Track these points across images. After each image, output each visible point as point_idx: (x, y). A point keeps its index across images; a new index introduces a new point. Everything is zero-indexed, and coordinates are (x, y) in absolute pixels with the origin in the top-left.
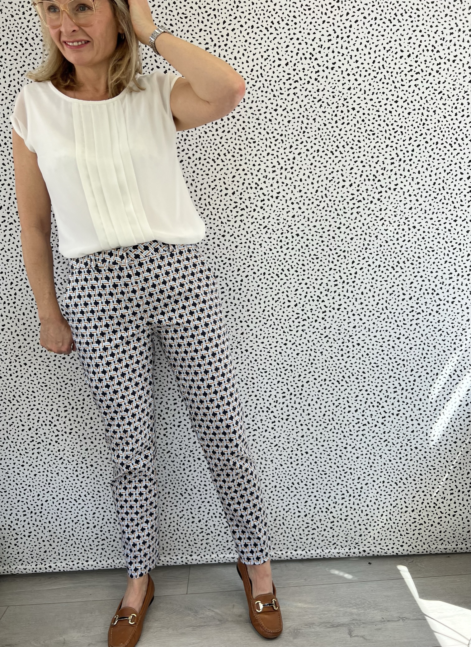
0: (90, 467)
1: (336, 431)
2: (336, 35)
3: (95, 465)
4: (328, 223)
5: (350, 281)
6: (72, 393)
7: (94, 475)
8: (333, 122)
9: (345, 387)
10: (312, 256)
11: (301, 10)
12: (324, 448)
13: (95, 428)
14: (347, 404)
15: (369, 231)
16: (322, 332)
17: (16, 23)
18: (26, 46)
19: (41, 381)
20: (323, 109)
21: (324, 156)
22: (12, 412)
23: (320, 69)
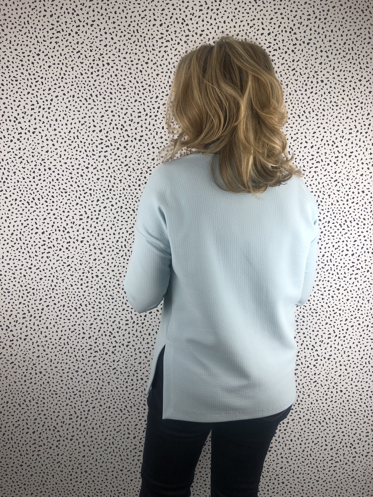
0: (84, 473)
1: (311, 466)
2: (356, 130)
3: (89, 472)
4: (329, 284)
5: (342, 336)
6: (79, 403)
7: (86, 481)
8: (345, 200)
9: (325, 428)
10: (312, 310)
11: (330, 105)
12: (299, 480)
13: (95, 437)
14: (325, 443)
15: (363, 295)
16: (312, 377)
17: (84, 80)
18: (90, 101)
19: (52, 389)
20: (337, 188)
21: (333, 227)
22: (20, 415)
23: (339, 155)
